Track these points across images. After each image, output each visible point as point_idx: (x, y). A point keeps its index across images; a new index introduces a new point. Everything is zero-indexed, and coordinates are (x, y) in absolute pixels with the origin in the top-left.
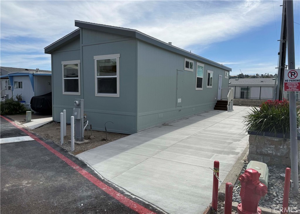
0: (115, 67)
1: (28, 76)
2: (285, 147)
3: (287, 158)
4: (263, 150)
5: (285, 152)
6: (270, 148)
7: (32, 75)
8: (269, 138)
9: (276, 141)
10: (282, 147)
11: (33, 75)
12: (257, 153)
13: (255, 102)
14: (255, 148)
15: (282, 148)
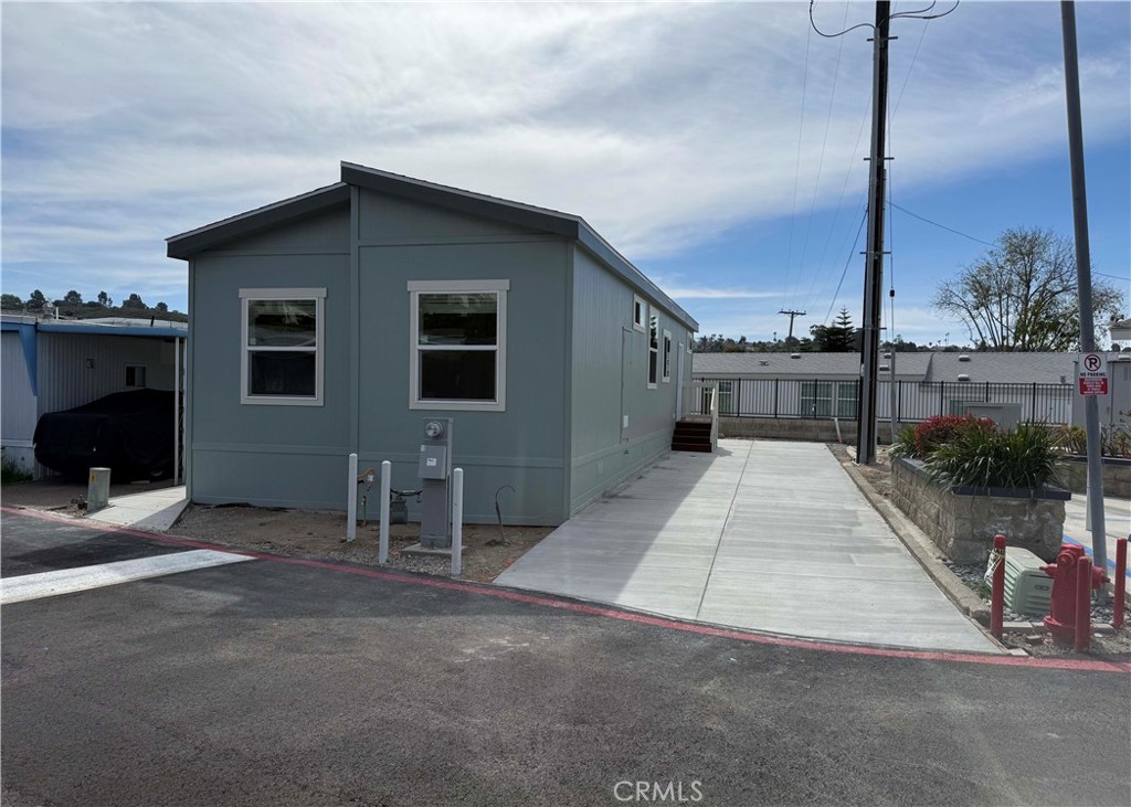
0: (490, 319)
1: (17, 332)
2: (1033, 517)
3: (1038, 541)
4: (987, 529)
5: (1034, 528)
6: (1002, 522)
7: (32, 330)
8: (999, 500)
9: (1014, 506)
10: (1026, 519)
11: (37, 331)
12: (974, 538)
13: (762, 426)
14: (968, 525)
15: (1027, 522)
